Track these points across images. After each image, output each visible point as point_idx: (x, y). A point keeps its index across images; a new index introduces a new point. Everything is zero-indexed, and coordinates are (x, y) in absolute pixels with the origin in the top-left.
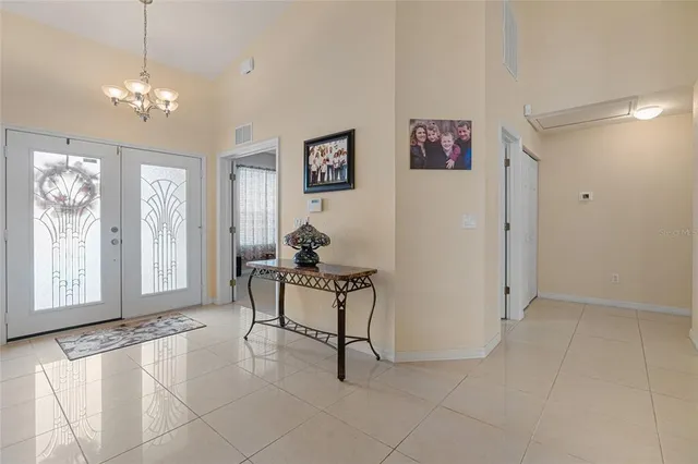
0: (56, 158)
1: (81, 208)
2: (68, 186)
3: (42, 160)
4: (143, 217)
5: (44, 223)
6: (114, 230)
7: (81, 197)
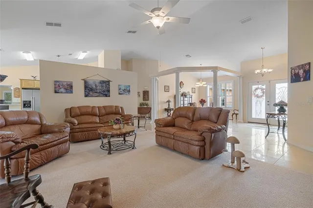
0: (256, 86)
1: (262, 96)
2: (259, 92)
3: (254, 87)
4: (276, 98)
5: (254, 99)
6: (268, 102)
7: (261, 94)
